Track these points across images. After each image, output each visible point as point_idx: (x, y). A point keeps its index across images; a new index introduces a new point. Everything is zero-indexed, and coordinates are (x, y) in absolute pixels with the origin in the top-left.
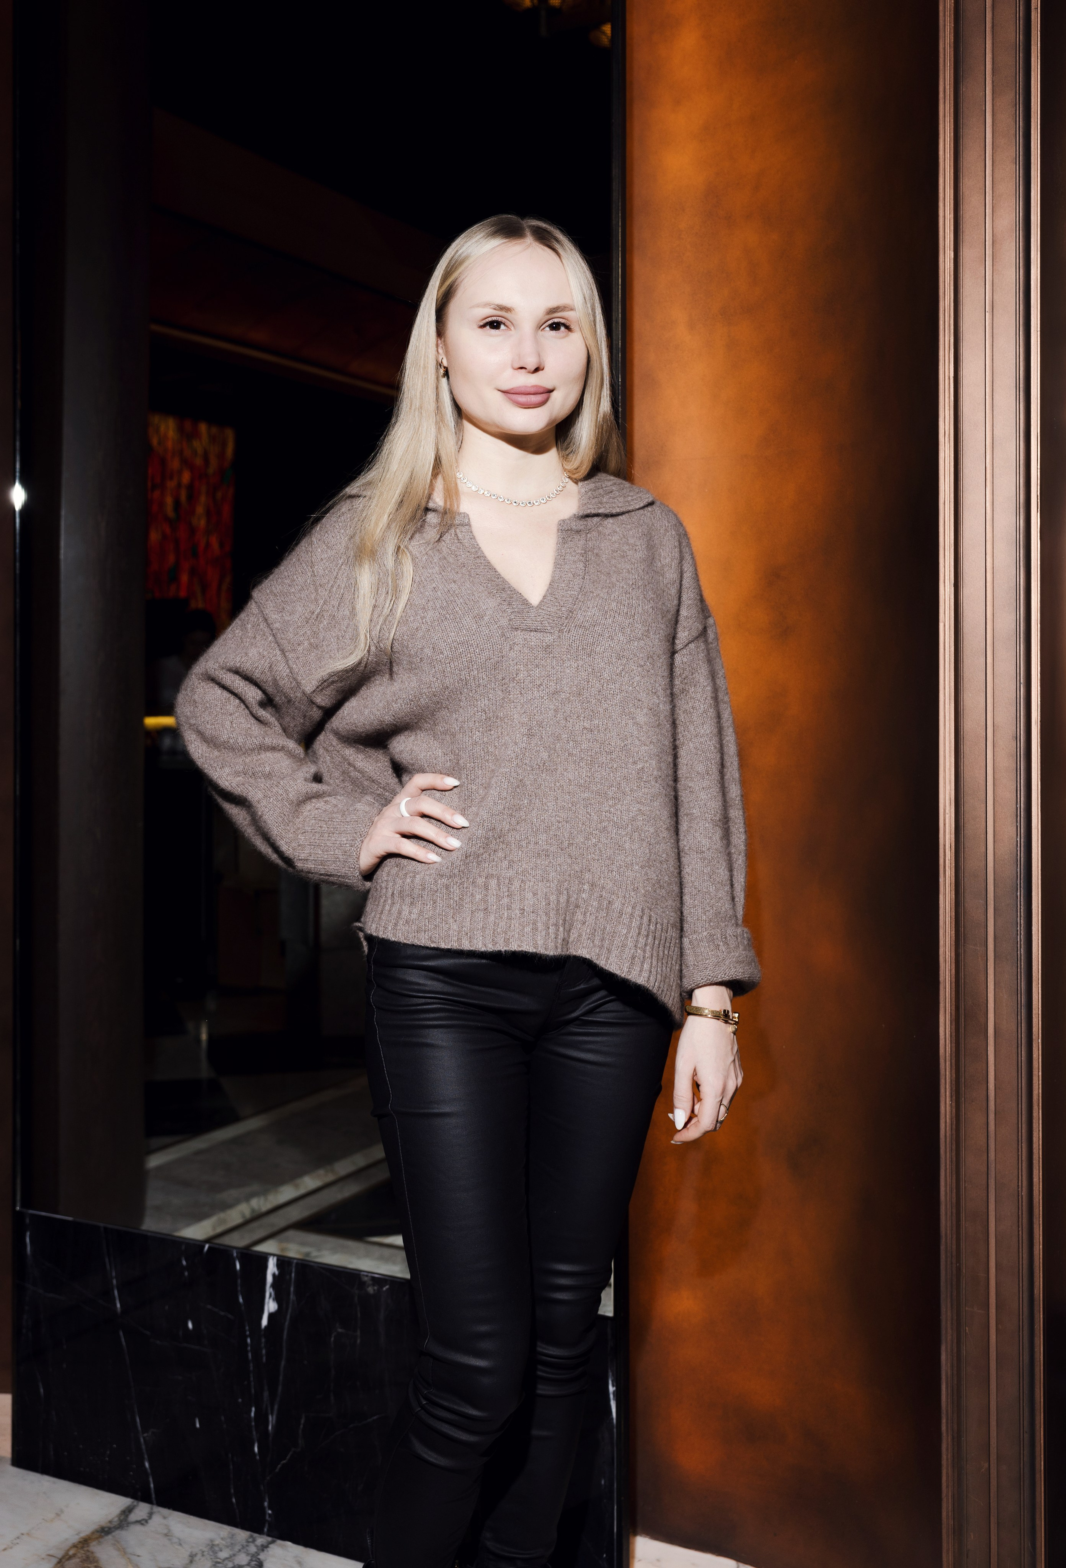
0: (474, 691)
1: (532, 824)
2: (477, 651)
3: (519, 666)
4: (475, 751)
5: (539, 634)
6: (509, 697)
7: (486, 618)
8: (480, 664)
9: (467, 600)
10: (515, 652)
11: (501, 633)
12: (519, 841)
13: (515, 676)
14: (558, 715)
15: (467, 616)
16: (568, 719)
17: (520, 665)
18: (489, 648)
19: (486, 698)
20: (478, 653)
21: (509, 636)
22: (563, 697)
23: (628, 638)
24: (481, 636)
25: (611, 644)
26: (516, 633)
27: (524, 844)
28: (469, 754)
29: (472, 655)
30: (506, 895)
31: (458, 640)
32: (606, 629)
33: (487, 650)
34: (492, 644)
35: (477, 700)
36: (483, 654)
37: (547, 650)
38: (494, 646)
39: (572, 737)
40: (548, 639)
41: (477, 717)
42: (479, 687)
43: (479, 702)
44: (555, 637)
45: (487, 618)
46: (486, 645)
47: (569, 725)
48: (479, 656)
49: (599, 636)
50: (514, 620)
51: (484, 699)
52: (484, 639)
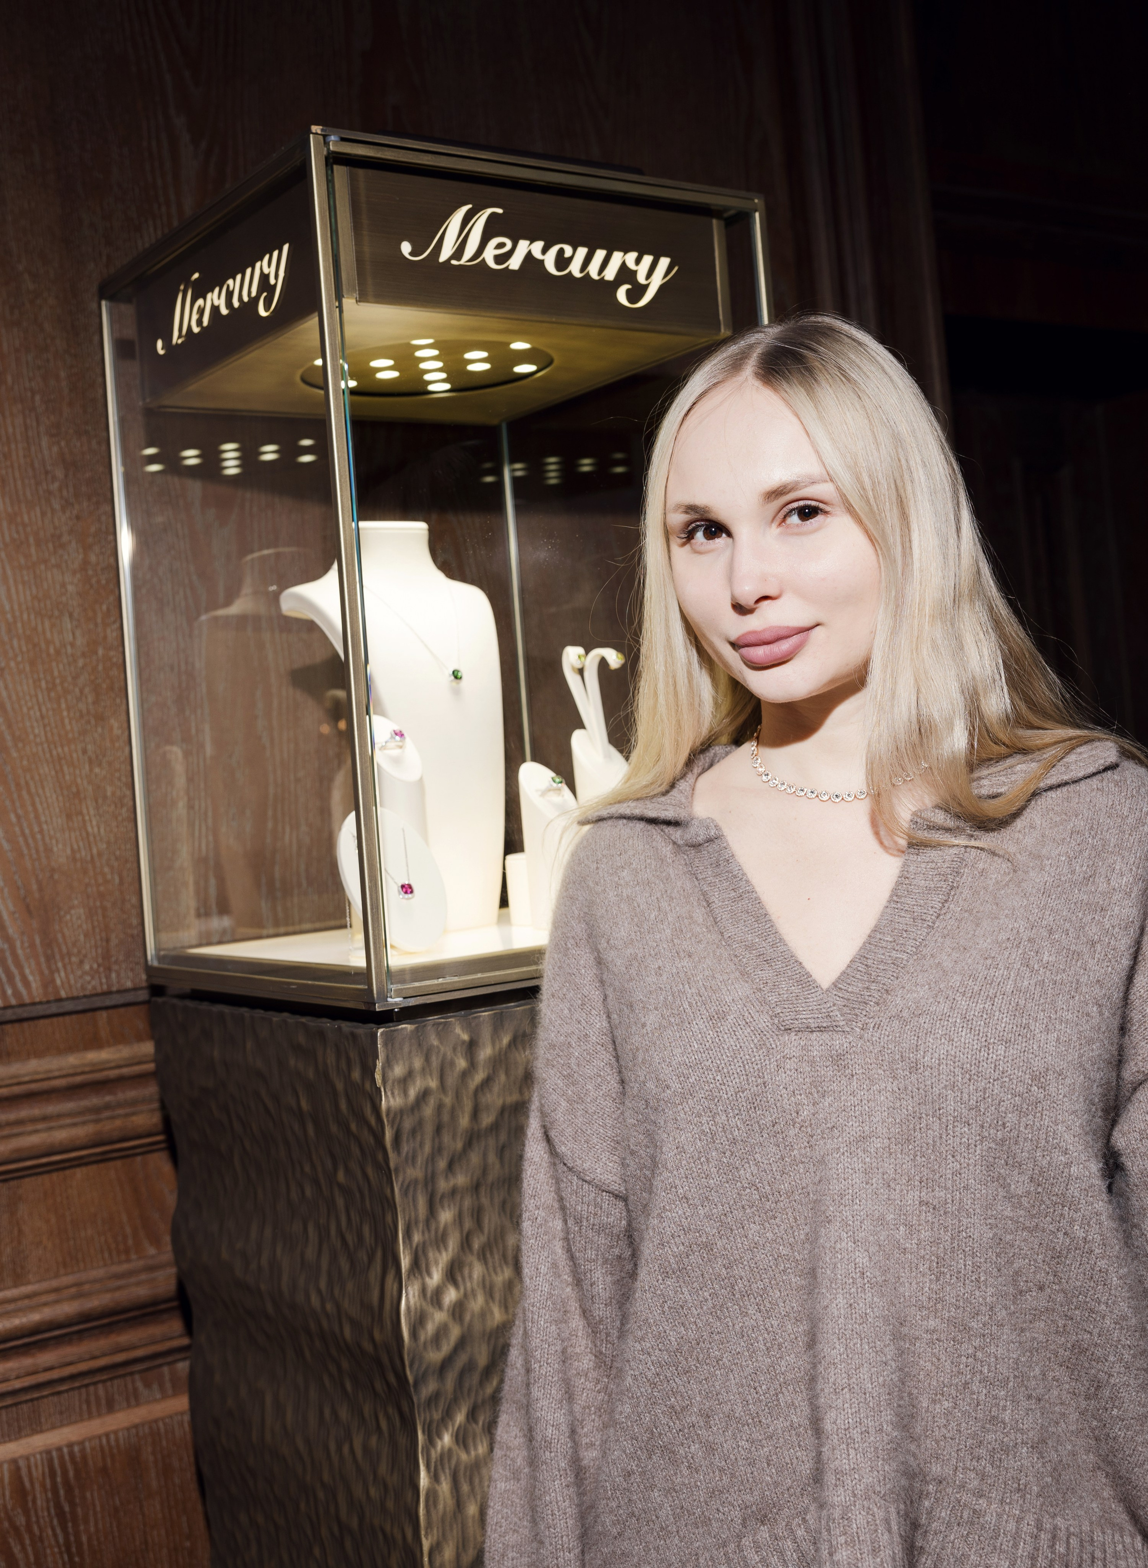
0: (728, 1154)
1: (865, 1394)
2: (719, 1078)
3: (799, 1097)
4: (758, 1258)
5: (825, 1036)
6: (793, 1154)
7: (730, 1018)
8: (727, 1101)
9: (703, 989)
10: (788, 1072)
11: (758, 1041)
12: (845, 1430)
13: (794, 1114)
14: (874, 1180)
15: (700, 1017)
16: (892, 1185)
17: (801, 1095)
18: (738, 1071)
19: (751, 1162)
20: (720, 1082)
21: (774, 1046)
22: (879, 1145)
23: (984, 1039)
24: (722, 1051)
25: (949, 1048)
26: (787, 1038)
27: (855, 1434)
28: (750, 1267)
29: (711, 1085)
30: (843, 1541)
31: (687, 1061)
32: (938, 1022)
33: (736, 1075)
34: (743, 1062)
35: (737, 1168)
36: (730, 1084)
37: (839, 1063)
38: (747, 1067)
39: (902, 1217)
40: (839, 1042)
41: (745, 1198)
42: (735, 1144)
43: (742, 1172)
44: (851, 1039)
45: (732, 1017)
46: (732, 1067)
47: (895, 1195)
48: (723, 1087)
49: (926, 1034)
50: (781, 1014)
51: (749, 1163)
52: (727, 1056)
